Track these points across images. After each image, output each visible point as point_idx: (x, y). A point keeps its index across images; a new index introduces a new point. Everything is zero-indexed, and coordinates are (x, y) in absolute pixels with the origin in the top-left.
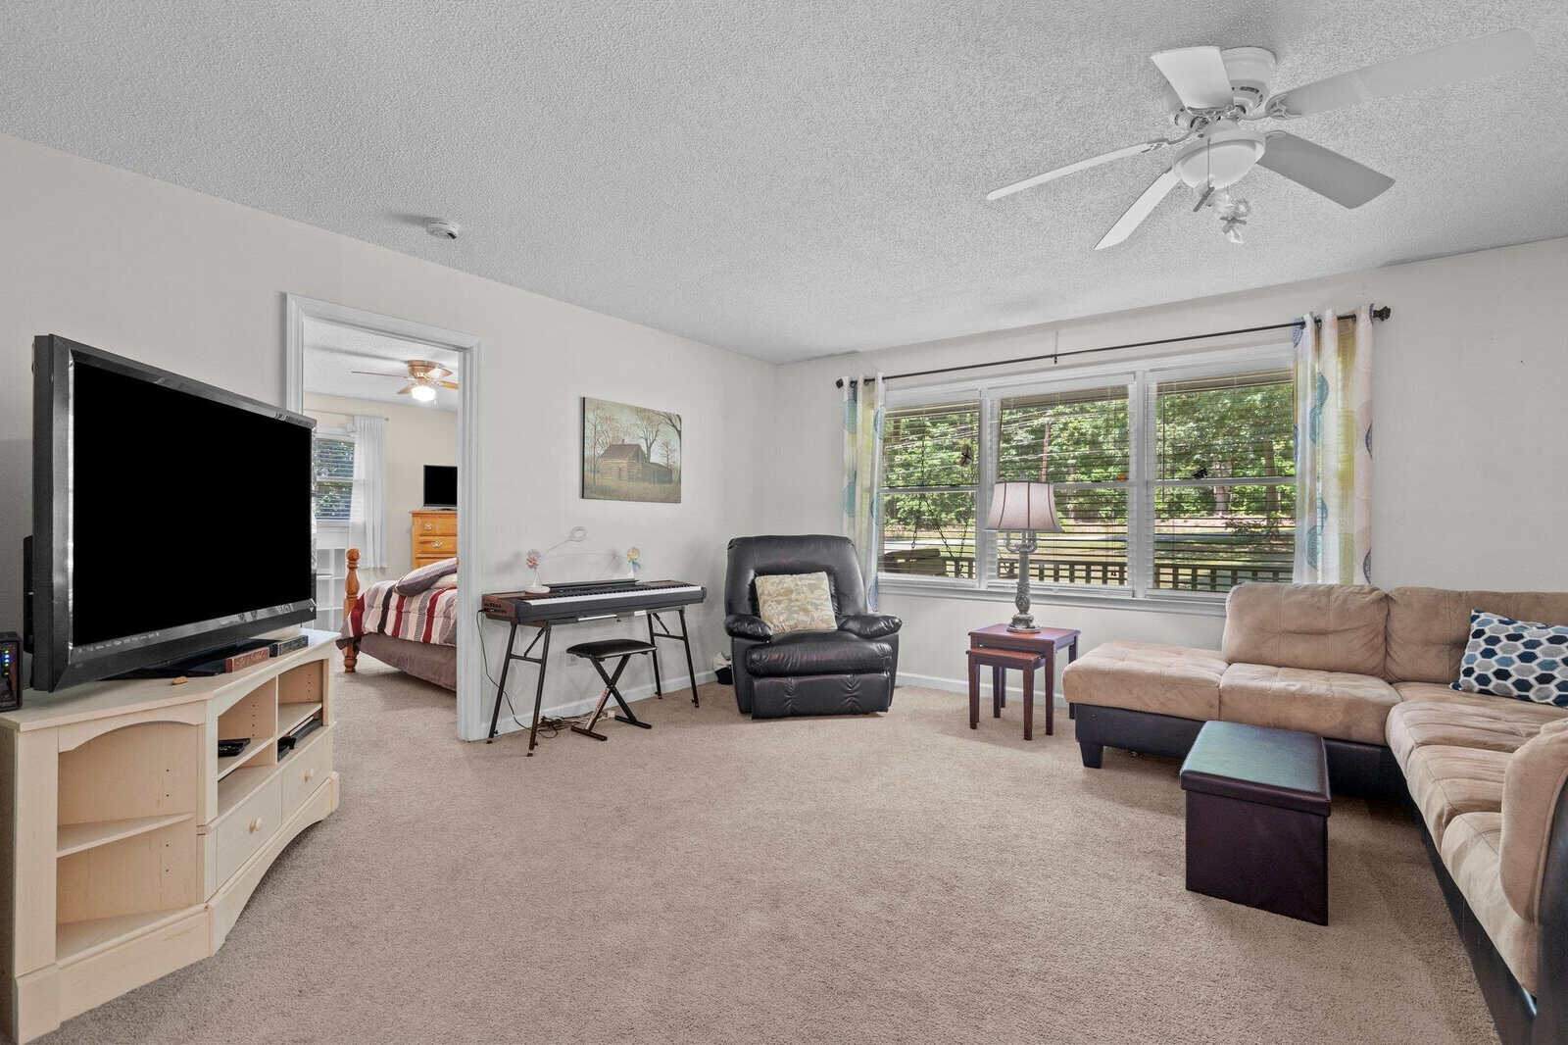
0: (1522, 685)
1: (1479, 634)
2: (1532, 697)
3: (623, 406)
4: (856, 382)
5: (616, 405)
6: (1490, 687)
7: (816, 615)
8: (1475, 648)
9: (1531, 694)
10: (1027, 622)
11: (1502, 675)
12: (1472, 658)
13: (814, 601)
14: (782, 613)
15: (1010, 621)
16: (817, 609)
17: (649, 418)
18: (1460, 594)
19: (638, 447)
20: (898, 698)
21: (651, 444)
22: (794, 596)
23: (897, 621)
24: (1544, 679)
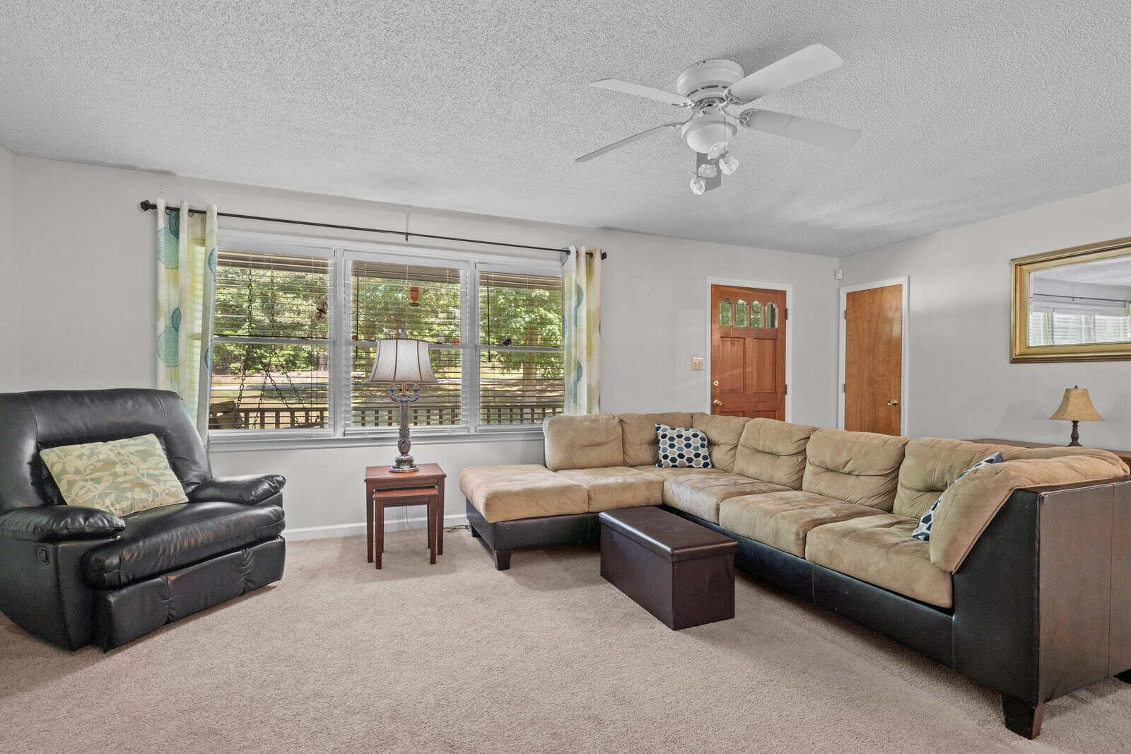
0: (690, 460)
1: (664, 436)
2: (694, 465)
4: (177, 210)
6: (677, 464)
7: (158, 489)
8: (665, 444)
9: (693, 464)
10: (410, 462)
11: (681, 456)
12: (665, 450)
13: (151, 471)
14: (107, 495)
15: (394, 464)
16: (158, 481)
18: (647, 415)
20: (291, 560)
22: (119, 469)
23: (280, 479)
24: (697, 455)
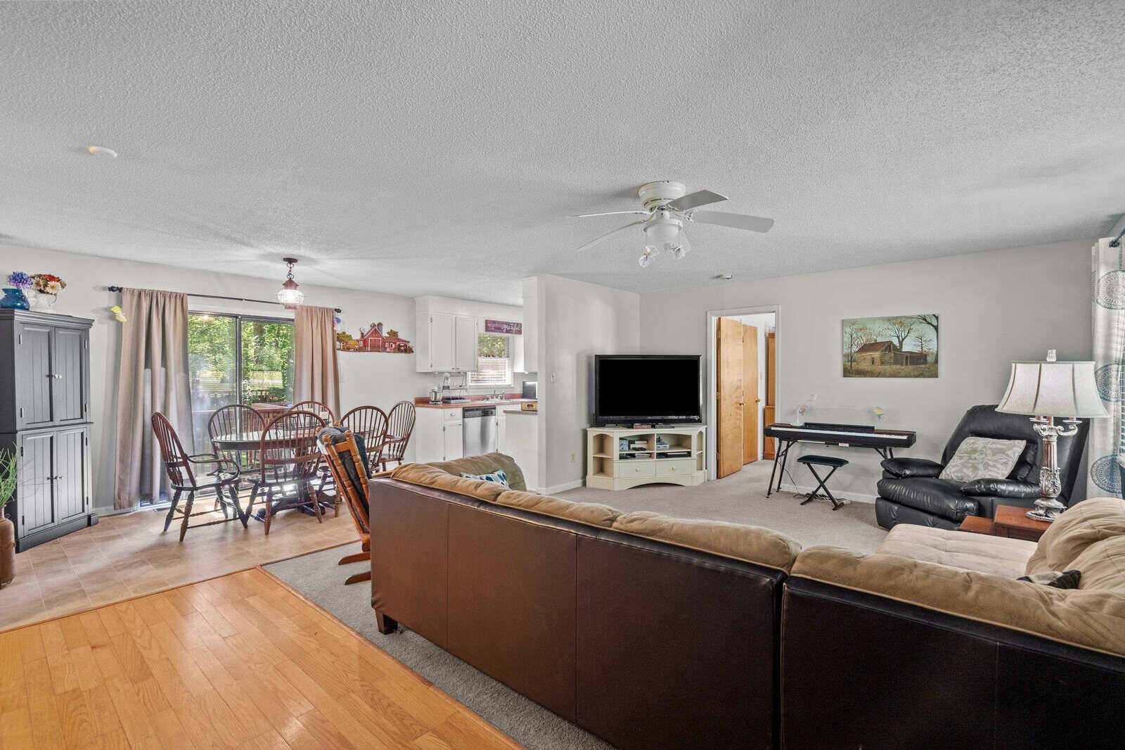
3: (874, 320)
5: (869, 319)
17: (901, 322)
19: (890, 343)
21: (903, 340)
